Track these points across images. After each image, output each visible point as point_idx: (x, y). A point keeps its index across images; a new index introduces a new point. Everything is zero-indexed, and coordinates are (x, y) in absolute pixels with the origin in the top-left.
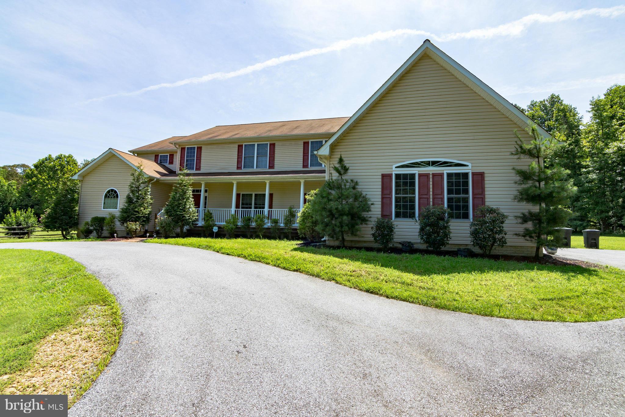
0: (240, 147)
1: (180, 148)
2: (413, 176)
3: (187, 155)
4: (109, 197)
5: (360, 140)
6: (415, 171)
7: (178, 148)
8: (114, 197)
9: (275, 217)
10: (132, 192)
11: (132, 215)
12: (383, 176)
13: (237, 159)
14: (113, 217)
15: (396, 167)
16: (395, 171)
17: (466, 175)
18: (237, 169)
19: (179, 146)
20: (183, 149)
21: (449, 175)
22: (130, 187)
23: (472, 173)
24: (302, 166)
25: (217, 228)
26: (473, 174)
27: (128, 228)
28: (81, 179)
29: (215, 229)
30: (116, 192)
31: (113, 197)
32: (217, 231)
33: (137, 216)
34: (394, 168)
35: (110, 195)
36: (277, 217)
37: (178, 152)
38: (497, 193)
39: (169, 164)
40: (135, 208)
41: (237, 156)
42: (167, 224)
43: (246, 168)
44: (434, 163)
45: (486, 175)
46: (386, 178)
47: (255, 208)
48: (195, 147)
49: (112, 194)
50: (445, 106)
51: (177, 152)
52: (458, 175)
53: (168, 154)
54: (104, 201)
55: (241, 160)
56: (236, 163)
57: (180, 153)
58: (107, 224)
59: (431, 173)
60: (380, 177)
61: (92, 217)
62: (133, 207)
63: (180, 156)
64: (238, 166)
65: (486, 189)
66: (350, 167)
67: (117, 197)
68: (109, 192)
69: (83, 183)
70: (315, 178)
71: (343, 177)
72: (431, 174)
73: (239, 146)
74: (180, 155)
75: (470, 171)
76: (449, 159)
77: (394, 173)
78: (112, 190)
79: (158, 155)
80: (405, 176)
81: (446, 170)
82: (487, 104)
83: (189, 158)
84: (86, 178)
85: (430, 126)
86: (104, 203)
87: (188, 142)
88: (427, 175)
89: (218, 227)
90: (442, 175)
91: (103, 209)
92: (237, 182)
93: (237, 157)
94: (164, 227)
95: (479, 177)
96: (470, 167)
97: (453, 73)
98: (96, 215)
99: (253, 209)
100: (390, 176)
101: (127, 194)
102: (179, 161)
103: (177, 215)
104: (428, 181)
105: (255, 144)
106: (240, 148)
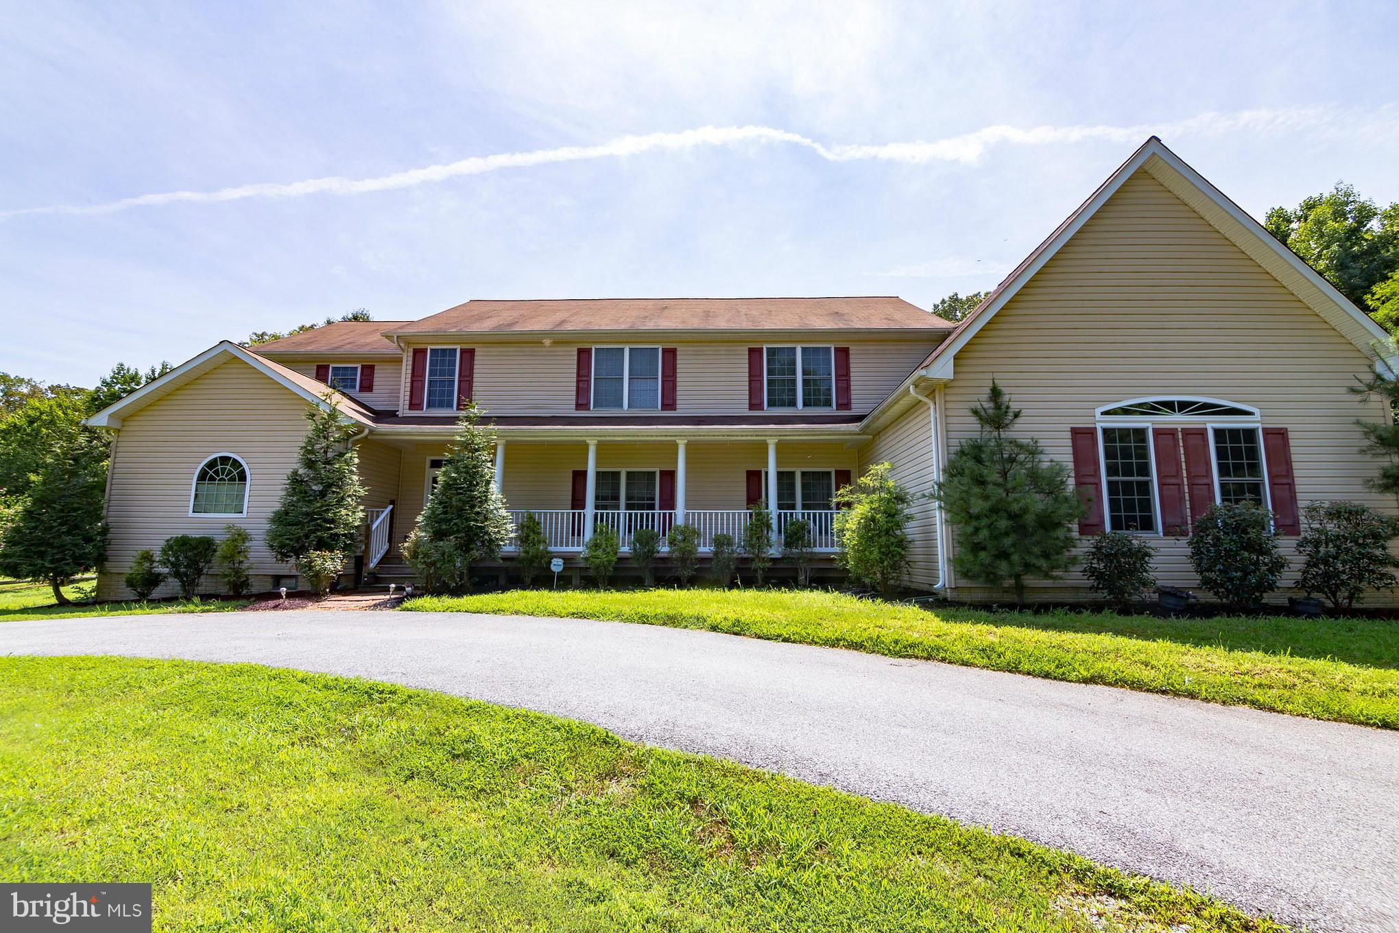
0: (583, 354)
1: (411, 350)
2: (1140, 433)
3: (430, 370)
4: (215, 480)
5: (1014, 347)
6: (1146, 422)
7: (403, 350)
8: (233, 479)
9: (722, 529)
10: (310, 464)
11: (318, 530)
12: (1076, 433)
13: (575, 384)
14: (240, 538)
15: (1103, 413)
16: (1102, 423)
17: (1250, 434)
18: (576, 409)
19: (408, 344)
20: (419, 354)
21: (1219, 433)
22: (303, 451)
23: (1264, 429)
24: (747, 406)
25: (560, 562)
26: (1267, 432)
27: (311, 568)
28: (117, 425)
29: (557, 566)
30: (236, 464)
31: (229, 480)
32: (560, 569)
33: (331, 534)
34: (1098, 416)
35: (216, 472)
36: (728, 529)
37: (404, 361)
38: (1313, 473)
39: (360, 391)
40: (327, 511)
41: (575, 375)
42: (443, 554)
43: (601, 406)
44: (1183, 406)
45: (1291, 435)
46: (1081, 437)
47: (628, 507)
48: (455, 350)
49: (223, 470)
50: (1193, 282)
51: (402, 362)
52: (1234, 433)
53: (359, 366)
54: (196, 490)
55: (586, 386)
56: (574, 393)
57: (410, 363)
58: (225, 557)
59: (1179, 427)
60: (1069, 435)
61: (168, 537)
62: (322, 506)
63: (410, 371)
64: (580, 402)
65: (1295, 465)
66: (1023, 411)
67: (242, 477)
68: (212, 464)
69: (120, 439)
70: (814, 435)
71: (1001, 433)
72: (1179, 430)
73: (580, 351)
74: (410, 367)
75: (1259, 425)
76: (1217, 398)
77: (1099, 426)
78: (225, 460)
79: (327, 367)
80: (1125, 433)
81: (1211, 423)
82: (1273, 283)
83: (437, 378)
84: (131, 424)
85: (1167, 325)
86: (196, 496)
87: (436, 336)
88: (1172, 433)
89: (563, 559)
90: (1202, 433)
91: (190, 514)
92: (598, 441)
93: (575, 380)
94: (434, 564)
95: (1278, 437)
96: (1257, 417)
97: (1202, 213)
98: (179, 534)
99: (622, 511)
100: (1091, 432)
101: (289, 472)
102: (409, 385)
103: (470, 528)
104: (1176, 445)
105: (623, 349)
106: (584, 356)
